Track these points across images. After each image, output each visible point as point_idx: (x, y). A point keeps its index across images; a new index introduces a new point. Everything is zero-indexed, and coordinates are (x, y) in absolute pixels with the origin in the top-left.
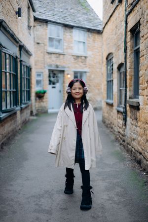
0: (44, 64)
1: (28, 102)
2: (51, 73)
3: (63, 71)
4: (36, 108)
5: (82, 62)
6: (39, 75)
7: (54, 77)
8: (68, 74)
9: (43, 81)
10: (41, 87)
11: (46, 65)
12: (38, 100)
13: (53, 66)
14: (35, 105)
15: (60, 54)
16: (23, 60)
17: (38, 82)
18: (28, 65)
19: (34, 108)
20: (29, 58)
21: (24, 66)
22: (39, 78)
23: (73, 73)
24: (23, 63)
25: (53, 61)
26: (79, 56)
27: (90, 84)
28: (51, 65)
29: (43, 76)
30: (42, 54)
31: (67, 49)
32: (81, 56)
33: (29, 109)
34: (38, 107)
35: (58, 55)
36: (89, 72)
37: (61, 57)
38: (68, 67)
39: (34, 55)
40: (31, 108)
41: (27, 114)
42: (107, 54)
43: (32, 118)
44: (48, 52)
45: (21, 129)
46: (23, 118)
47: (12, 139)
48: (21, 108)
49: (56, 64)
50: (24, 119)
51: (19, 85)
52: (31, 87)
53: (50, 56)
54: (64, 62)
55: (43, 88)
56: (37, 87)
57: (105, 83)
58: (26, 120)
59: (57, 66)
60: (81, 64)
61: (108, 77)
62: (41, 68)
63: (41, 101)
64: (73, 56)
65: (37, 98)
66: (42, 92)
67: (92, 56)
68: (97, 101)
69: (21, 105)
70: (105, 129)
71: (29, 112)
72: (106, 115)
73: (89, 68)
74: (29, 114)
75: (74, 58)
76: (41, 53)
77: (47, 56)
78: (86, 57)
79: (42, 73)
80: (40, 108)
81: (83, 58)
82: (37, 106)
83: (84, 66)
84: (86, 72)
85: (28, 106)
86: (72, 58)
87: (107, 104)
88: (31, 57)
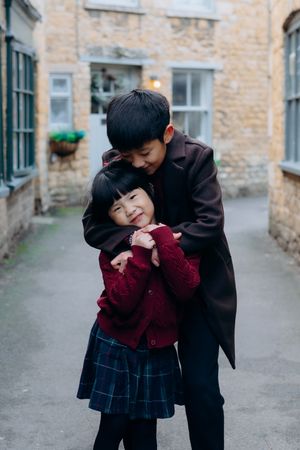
0: (77, 47)
1: (29, 169)
2: (100, 74)
3: (139, 68)
4: (50, 190)
5: (200, 39)
6: (60, 83)
7: (106, 89)
8: (153, 79)
9: (74, 101)
10: (65, 120)
11: (82, 51)
12: (57, 165)
13: (106, 52)
14: (48, 180)
15: (128, 13)
16: (16, 36)
17: (58, 106)
18: (29, 53)
19: (43, 189)
20: (32, 29)
21: (17, 53)
22: (60, 93)
23: (169, 75)
24: (16, 47)
25: (105, 36)
26: (187, 19)
27: (227, 110)
28: (98, 51)
29: (73, 86)
30: (71, 16)
32: (197, 19)
33: (30, 194)
34: (59, 187)
35: (120, 16)
36: (221, 71)
37: (133, 21)
38: (156, 56)
39: (44, 19)
40: (37, 189)
41: (25, 207)
42: (287, 13)
43: (39, 220)
44: (89, 6)
45: (11, 254)
46: (15, 222)
48: (12, 188)
49: (113, 46)
50: (19, 225)
51: (5, 116)
52: (37, 120)
53: (95, 19)
54: (141, 40)
55: (74, 125)
56: (53, 121)
57: (281, 106)
58: (22, 227)
59: (119, 54)
60: (196, 44)
61: (288, 88)
62: (68, 60)
63: (65, 165)
64: (169, 17)
65: (55, 158)
66: (72, 136)
67: (234, 18)
68: (249, 166)
69: (9, 179)
70: (280, 256)
71: (30, 200)
72: (283, 210)
73: (223, 57)
74: (31, 207)
75: (173, 26)
76: (68, 9)
77: (86, 21)
78: (211, 22)
79: (71, 74)
80: (64, 190)
81: (203, 24)
82: (54, 183)
83: (207, 50)
84: (212, 71)
85: (29, 182)
86: (168, 25)
87: (286, 174)
88: (38, 24)
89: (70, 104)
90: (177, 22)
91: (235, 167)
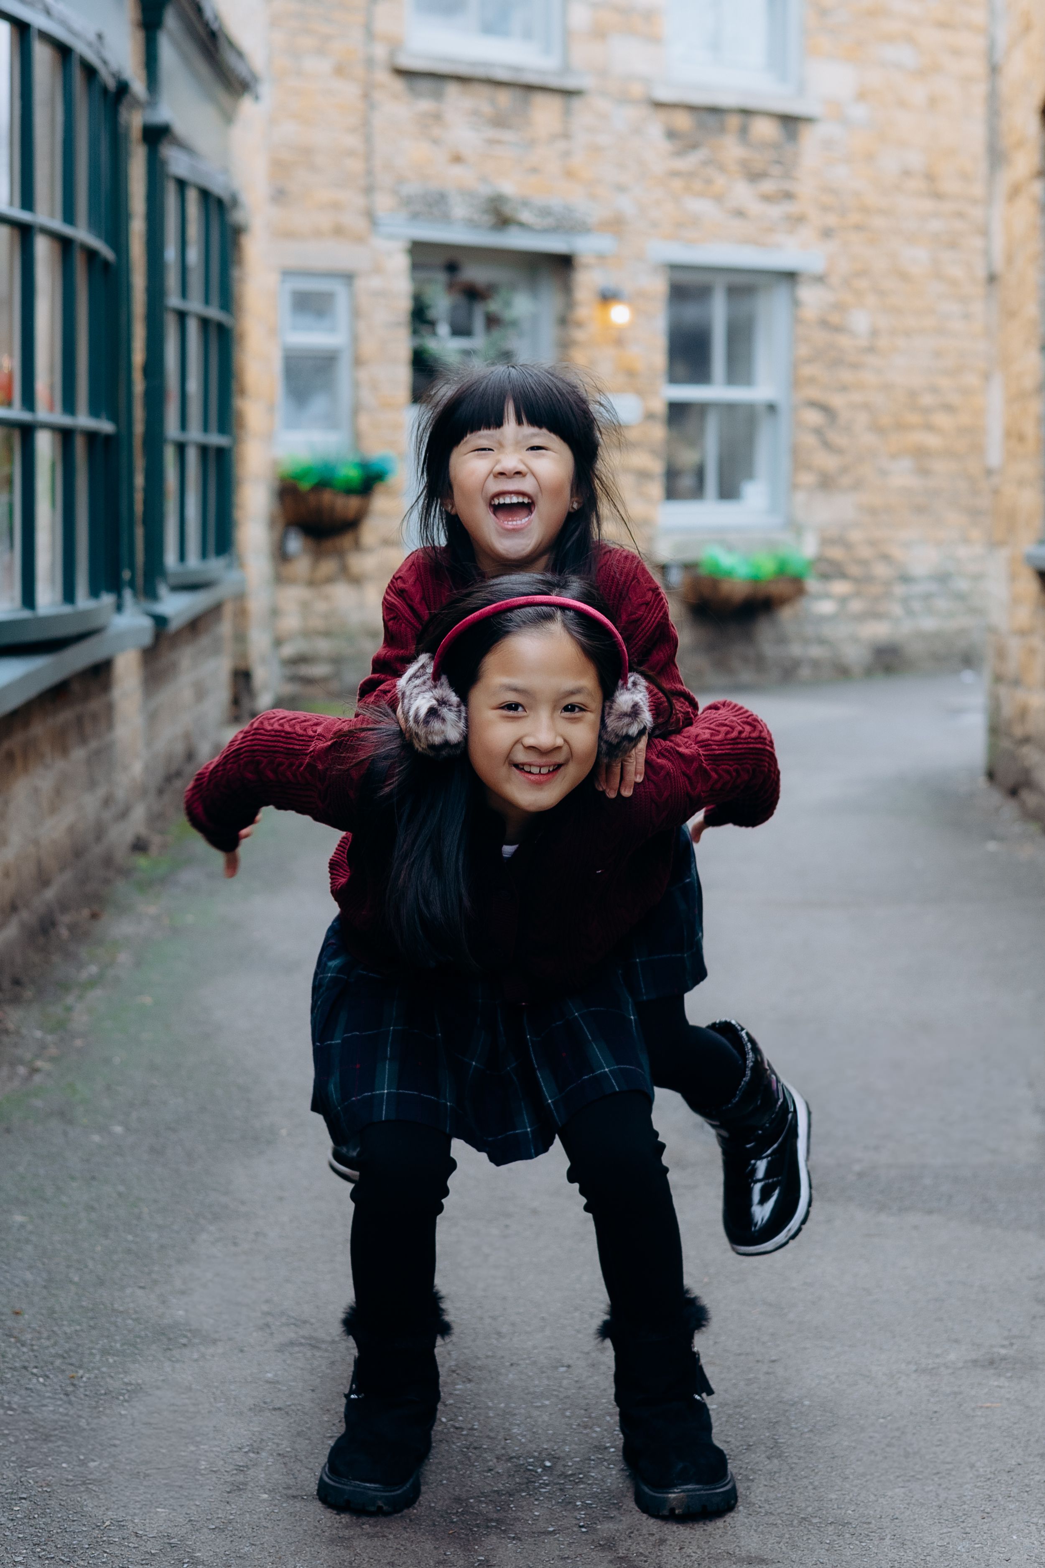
0: (369, 190)
1: (216, 565)
2: (441, 277)
3: (563, 264)
4: (278, 642)
5: (754, 176)
7: (461, 330)
8: (607, 298)
9: (358, 362)
10: (330, 422)
11: (383, 202)
12: (302, 565)
13: (460, 210)
14: (275, 612)
15: (530, 88)
16: (180, 128)
17: (306, 377)
18: (217, 187)
19: (259, 640)
20: (228, 117)
21: (182, 184)
22: (313, 337)
23: (658, 286)
24: (178, 163)
25: (457, 159)
26: (715, 111)
27: (837, 401)
28: (435, 204)
29: (356, 313)
30: (350, 91)
31: (599, 33)
32: (746, 112)
33: (216, 650)
34: (307, 634)
35: (504, 98)
36: (820, 279)
37: (544, 112)
38: (616, 225)
39: (265, 89)
40: (240, 637)
41: (201, 693)
44: (407, 62)
45: (156, 840)
46: (169, 737)
47: (79, 934)
48: (160, 621)
49: (485, 190)
50: (179, 748)
51: (139, 386)
52: (240, 416)
53: (425, 105)
54: (569, 174)
55: (357, 436)
56: (292, 425)
58: (190, 756)
59: (501, 216)
60: (744, 194)
62: (338, 231)
63: (328, 566)
64: (659, 105)
65: (295, 544)
66: (350, 473)
67: (859, 112)
68: (906, 579)
69: (151, 594)
71: (218, 672)
73: (827, 233)
74: (220, 695)
75: (671, 134)
76: (340, 71)
77: (398, 108)
78: (790, 122)
79: (348, 277)
80: (323, 646)
81: (764, 129)
82: (291, 622)
83: (775, 211)
84: (790, 277)
85: (214, 612)
86: (655, 129)
88: (247, 107)
89: (344, 371)
90: (683, 121)
91: (863, 581)
